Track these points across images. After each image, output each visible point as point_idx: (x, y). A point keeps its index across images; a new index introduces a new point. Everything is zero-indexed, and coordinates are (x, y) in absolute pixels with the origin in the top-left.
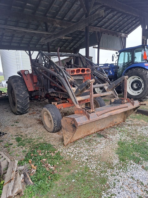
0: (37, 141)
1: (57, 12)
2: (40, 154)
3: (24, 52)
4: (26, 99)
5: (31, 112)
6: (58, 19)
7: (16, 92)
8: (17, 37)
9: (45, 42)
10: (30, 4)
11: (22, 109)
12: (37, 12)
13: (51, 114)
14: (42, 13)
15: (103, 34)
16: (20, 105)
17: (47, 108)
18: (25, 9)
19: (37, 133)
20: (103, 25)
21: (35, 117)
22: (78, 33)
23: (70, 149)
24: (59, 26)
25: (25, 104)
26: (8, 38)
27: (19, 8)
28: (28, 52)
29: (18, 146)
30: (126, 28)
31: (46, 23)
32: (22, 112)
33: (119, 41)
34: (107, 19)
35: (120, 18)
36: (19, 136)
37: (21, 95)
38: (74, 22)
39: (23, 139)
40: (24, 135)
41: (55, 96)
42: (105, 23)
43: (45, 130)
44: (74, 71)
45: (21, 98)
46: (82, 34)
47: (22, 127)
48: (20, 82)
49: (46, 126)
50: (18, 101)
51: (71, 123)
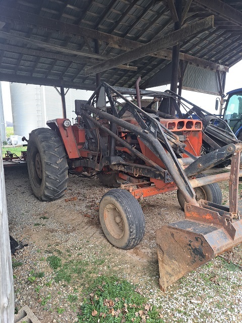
0: (95, 269)
1: (117, 23)
2: (113, 313)
3: (53, 88)
4: (63, 172)
5: (67, 197)
6: (116, 34)
7: (45, 159)
8: (43, 63)
9: (92, 73)
10: (73, 5)
11: (54, 190)
12: (83, 21)
13: (125, 210)
14: (90, 23)
15: (188, 64)
16: (52, 183)
17: (115, 196)
18: (64, 15)
19: (90, 249)
20: (190, 49)
21: (78, 208)
22: (146, 61)
23: (176, 299)
24: (117, 47)
25: (60, 182)
26: (27, 64)
27: (53, 12)
28: (59, 89)
29: (57, 280)
30: (227, 56)
31: (95, 41)
32: (52, 197)
33: (214, 77)
34: (197, 39)
35: (221, 38)
36: (56, 254)
37: (54, 166)
38: (142, 42)
39: (63, 262)
40: (63, 251)
41: (121, 171)
42: (194, 45)
43: (105, 241)
44: (174, 124)
45: (54, 171)
46: (153, 63)
47: (56, 231)
48: (53, 141)
49: (109, 234)
50: (48, 176)
51: (190, 245)
